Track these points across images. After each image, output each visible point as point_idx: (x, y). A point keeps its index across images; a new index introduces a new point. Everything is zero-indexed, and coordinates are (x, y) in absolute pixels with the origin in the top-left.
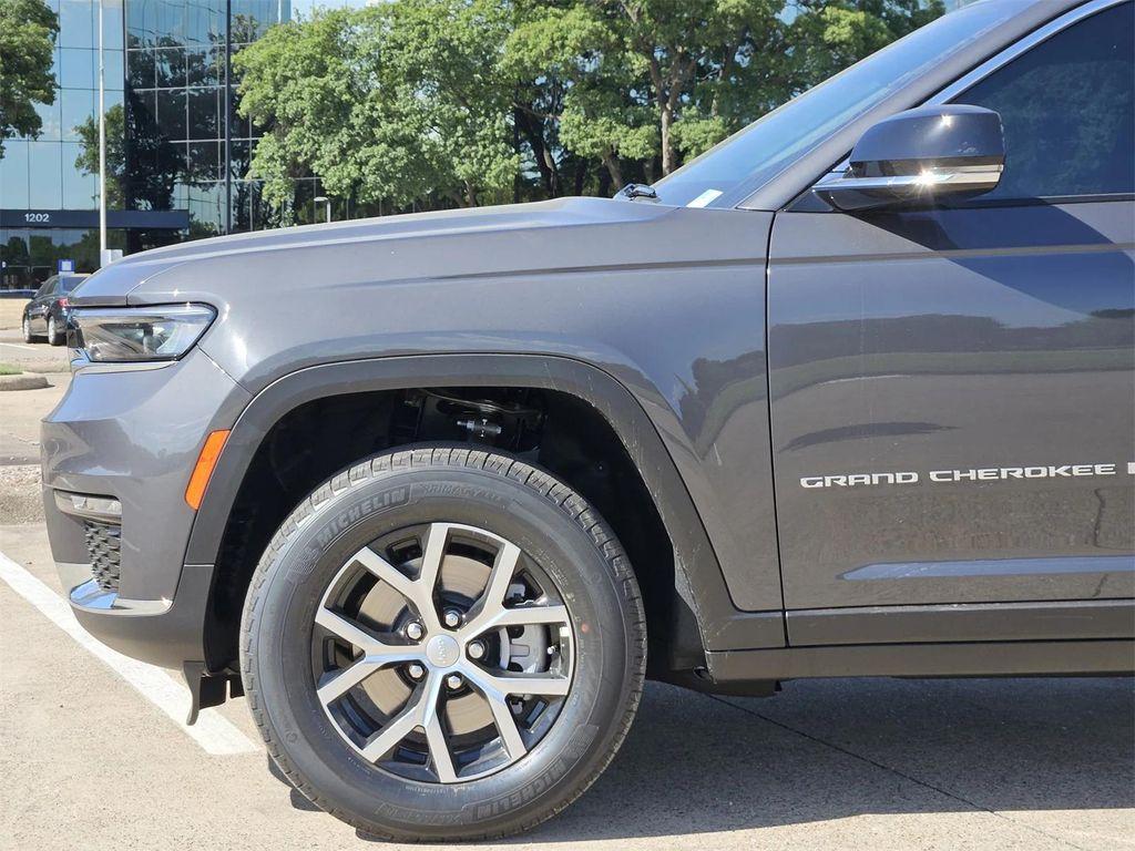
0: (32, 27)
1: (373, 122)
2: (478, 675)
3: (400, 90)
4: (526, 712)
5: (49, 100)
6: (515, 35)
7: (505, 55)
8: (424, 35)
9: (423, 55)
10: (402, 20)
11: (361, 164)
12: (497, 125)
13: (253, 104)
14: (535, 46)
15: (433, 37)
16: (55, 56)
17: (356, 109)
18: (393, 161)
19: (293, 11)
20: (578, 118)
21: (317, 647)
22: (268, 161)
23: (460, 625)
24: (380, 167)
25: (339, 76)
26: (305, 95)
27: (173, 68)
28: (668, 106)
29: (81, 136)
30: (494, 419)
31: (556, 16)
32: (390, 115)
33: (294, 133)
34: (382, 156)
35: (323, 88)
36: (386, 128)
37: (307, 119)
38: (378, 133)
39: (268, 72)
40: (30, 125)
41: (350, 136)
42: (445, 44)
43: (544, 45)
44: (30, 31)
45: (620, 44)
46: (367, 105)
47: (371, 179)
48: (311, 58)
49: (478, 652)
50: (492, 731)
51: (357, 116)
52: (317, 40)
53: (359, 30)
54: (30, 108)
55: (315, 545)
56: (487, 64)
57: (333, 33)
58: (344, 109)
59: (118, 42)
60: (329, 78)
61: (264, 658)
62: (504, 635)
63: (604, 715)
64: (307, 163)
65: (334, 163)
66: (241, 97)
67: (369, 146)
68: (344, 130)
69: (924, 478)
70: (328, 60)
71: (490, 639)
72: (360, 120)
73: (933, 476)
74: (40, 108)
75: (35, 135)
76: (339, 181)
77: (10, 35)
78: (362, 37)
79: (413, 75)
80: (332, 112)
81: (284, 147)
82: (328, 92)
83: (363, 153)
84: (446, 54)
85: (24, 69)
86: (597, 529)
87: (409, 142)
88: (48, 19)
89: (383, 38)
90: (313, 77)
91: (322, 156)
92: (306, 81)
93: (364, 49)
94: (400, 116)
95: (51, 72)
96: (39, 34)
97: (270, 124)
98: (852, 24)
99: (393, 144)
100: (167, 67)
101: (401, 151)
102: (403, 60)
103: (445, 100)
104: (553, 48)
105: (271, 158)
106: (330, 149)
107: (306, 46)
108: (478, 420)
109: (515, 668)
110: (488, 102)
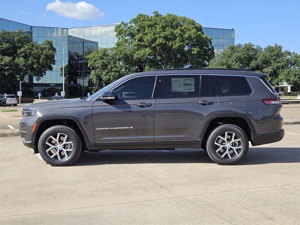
0: (51, 51)
1: (112, 68)
2: (63, 149)
3: (117, 62)
4: (68, 153)
5: (54, 64)
6: (137, 53)
7: (136, 56)
8: (121, 53)
9: (121, 56)
10: (117, 50)
11: (110, 76)
12: (134, 68)
13: (90, 65)
14: (141, 54)
15: (123, 53)
16: (55, 57)
17: (109, 66)
18: (115, 75)
19: (99, 48)
20: (148, 68)
21: (46, 146)
22: (93, 75)
23: (61, 143)
24: (113, 76)
25: (106, 60)
26: (100, 63)
27: (77, 58)
28: (164, 65)
29: (61, 70)
30: (67, 122)
31: (144, 49)
32: (115, 67)
33: (97, 70)
34: (114, 74)
35: (103, 62)
36: (114, 69)
37: (100, 67)
38: (113, 70)
39: (93, 59)
40: (51, 69)
41: (108, 71)
42: (125, 54)
43: (142, 55)
44: (51, 52)
45: (156, 54)
46: (111, 65)
47: (112, 78)
48: (101, 56)
49: (63, 147)
50: (65, 155)
51: (109, 67)
52: (102, 53)
53: (109, 52)
54: (51, 66)
55: (46, 135)
56: (132, 58)
57: (105, 52)
58: (107, 66)
59: (67, 53)
60: (104, 60)
61: (40, 147)
62: (66, 145)
63: (76, 153)
64: (100, 75)
65: (105, 75)
66: (88, 64)
67: (111, 72)
68: (107, 70)
69: (109, 129)
70: (104, 57)
71: (64, 145)
72: (110, 68)
73: (110, 128)
74: (52, 65)
75: (52, 70)
76: (106, 79)
77: (47, 52)
78: (110, 53)
79: (119, 60)
80: (104, 66)
81: (96, 73)
82: (104, 63)
83: (110, 73)
84: (125, 56)
85: (50, 59)
86: (75, 134)
87: (118, 72)
88: (54, 50)
89: (114, 53)
90: (101, 60)
91: (103, 74)
92: (100, 61)
93: (110, 55)
94: (117, 67)
95: (54, 59)
96: (53, 52)
97: (93, 69)
98: (197, 51)
99: (115, 72)
100: (76, 57)
101: (117, 73)
102: (117, 57)
103: (125, 64)
104: (144, 55)
105: (94, 75)
106: (104, 73)
107: (100, 55)
108: (65, 123)
109: (67, 148)
110: (132, 64)
